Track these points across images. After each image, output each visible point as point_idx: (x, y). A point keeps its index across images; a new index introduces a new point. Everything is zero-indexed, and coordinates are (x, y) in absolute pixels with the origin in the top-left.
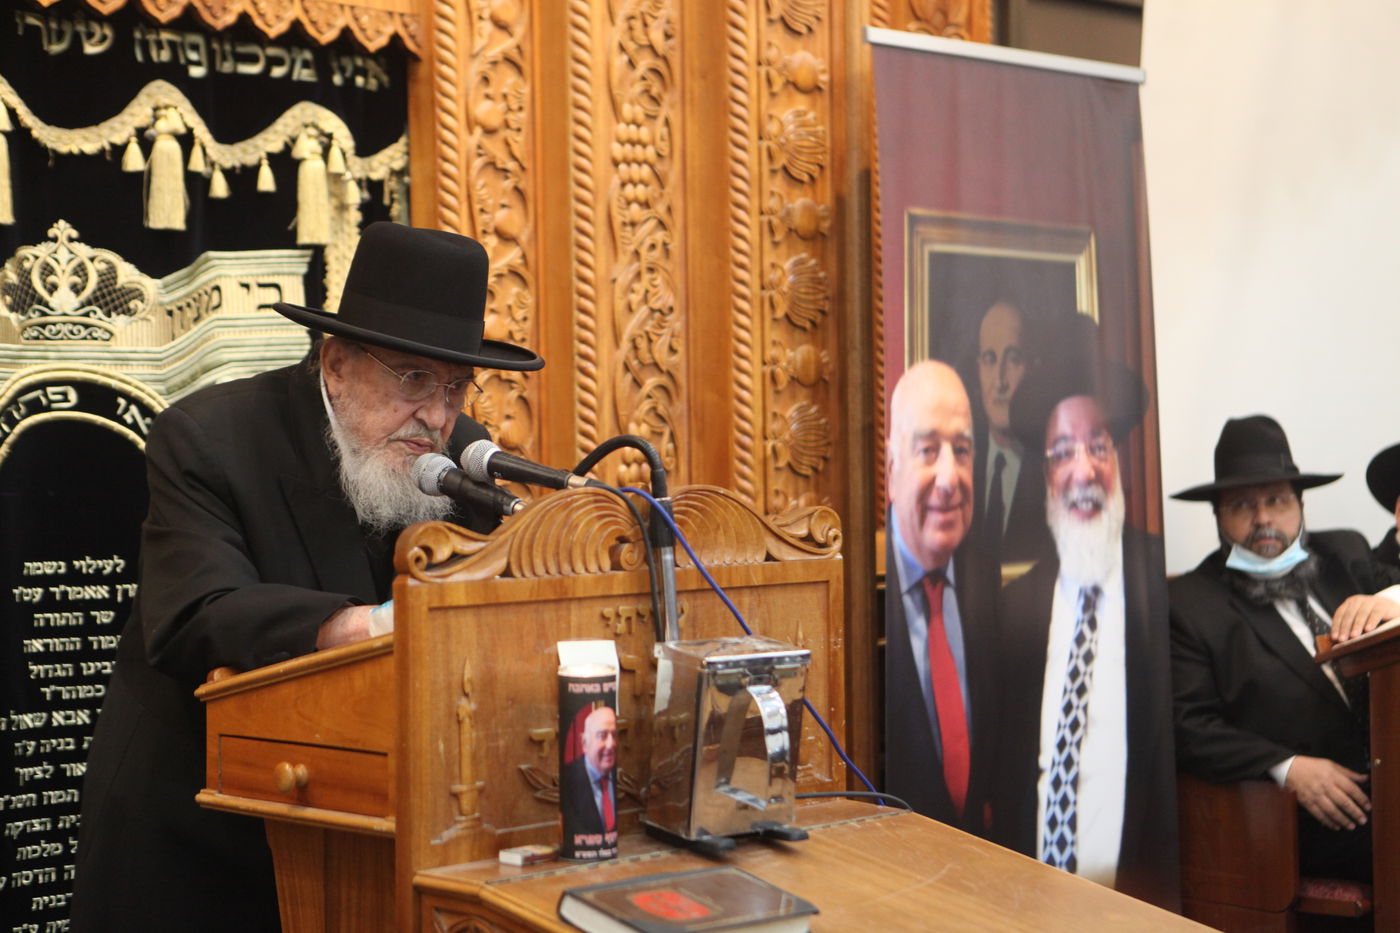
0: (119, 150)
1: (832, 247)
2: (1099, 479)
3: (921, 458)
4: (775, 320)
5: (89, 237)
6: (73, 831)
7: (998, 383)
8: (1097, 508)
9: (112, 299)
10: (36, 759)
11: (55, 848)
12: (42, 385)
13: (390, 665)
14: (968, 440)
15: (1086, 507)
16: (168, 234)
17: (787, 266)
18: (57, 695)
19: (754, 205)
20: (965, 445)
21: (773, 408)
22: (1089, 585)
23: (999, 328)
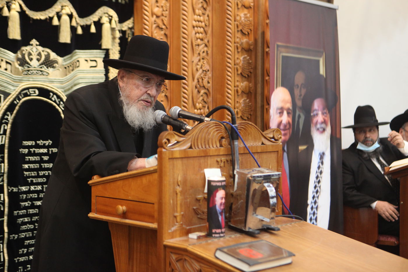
0: (51, 19)
1: (253, 53)
2: (325, 122)
3: (278, 115)
4: (238, 74)
5: (42, 44)
6: (36, 221)
7: (299, 94)
8: (324, 130)
9: (49, 63)
10: (26, 200)
11: (32, 227)
12: (28, 89)
13: (156, 176)
14: (291, 110)
15: (321, 130)
16: (65, 44)
17: (241, 58)
18: (32, 181)
19: (233, 41)
20: (290, 111)
21: (237, 100)
22: (322, 152)
23: (299, 78)
